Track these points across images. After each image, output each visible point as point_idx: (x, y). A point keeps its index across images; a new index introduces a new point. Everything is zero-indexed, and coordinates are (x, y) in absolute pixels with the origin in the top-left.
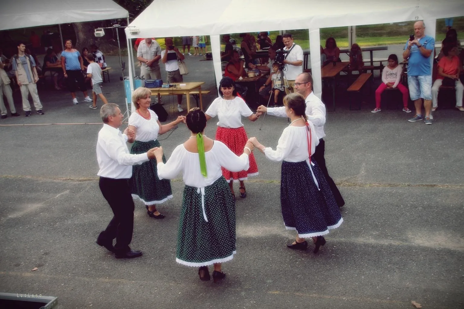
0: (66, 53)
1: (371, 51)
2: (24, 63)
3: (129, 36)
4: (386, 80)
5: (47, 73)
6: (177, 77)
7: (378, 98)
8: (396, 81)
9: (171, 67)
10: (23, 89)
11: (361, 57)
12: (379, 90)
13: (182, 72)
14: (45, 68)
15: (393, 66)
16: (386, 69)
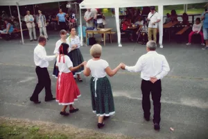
0: (59, 15)
1: (193, 16)
2: (41, 18)
3: (81, 8)
4: (194, 30)
5: (52, 23)
6: (102, 26)
7: (190, 38)
8: (199, 30)
9: (99, 21)
10: (41, 30)
11: (188, 19)
12: (191, 34)
13: (104, 24)
14: (51, 21)
15: (198, 23)
16: (195, 25)
